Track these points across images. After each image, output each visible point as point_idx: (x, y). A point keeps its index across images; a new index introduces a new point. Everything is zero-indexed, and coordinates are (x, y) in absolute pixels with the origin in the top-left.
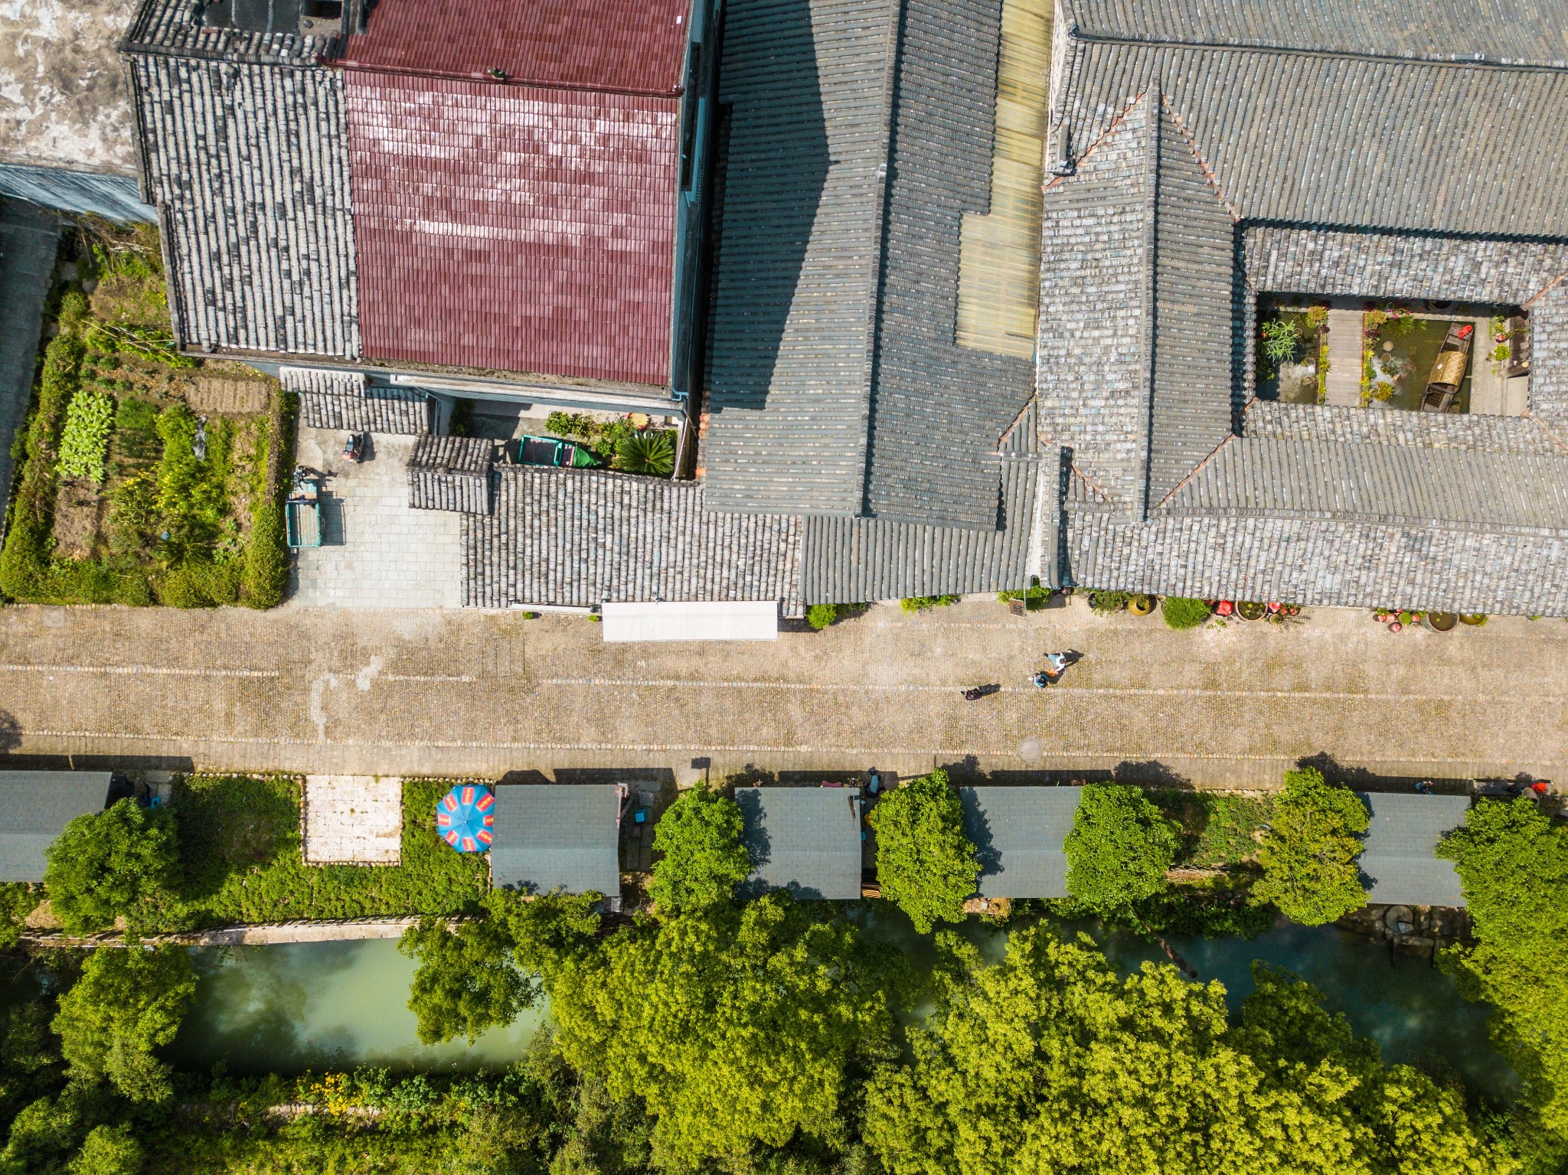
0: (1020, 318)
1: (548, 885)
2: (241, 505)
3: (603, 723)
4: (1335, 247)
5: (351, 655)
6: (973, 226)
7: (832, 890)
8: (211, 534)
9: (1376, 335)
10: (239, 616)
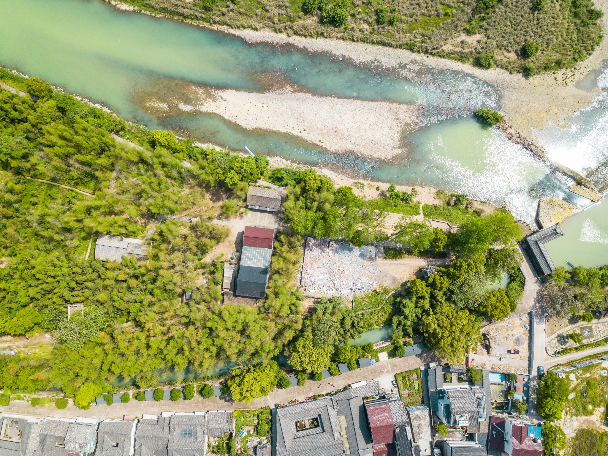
0: (340, 419)
1: (364, 358)
2: (401, 383)
3: (364, 371)
4: (315, 432)
5: (388, 371)
6: (346, 426)
7: (341, 364)
8: (403, 379)
9: (305, 426)
10: (398, 372)
